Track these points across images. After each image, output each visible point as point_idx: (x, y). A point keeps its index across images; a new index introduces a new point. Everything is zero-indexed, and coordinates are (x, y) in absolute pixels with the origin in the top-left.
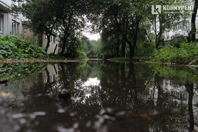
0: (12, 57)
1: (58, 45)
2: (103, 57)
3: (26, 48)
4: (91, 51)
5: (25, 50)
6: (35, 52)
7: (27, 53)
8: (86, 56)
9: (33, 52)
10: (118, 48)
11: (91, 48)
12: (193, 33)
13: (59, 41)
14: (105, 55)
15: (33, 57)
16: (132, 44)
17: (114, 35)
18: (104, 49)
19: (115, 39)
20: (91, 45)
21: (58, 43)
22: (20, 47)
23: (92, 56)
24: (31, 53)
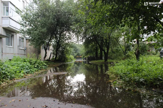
0: (30, 73)
1: (52, 53)
2: (87, 58)
3: (35, 64)
4: (77, 53)
5: (35, 65)
6: (40, 66)
7: (36, 68)
8: (74, 58)
9: (39, 66)
10: (97, 53)
11: (77, 51)
12: (138, 50)
13: (52, 50)
14: (88, 57)
15: (39, 69)
16: (106, 51)
17: (93, 43)
18: (87, 53)
19: (94, 46)
20: (77, 48)
21: (52, 51)
22: (32, 64)
23: (79, 57)
24: (38, 67)
